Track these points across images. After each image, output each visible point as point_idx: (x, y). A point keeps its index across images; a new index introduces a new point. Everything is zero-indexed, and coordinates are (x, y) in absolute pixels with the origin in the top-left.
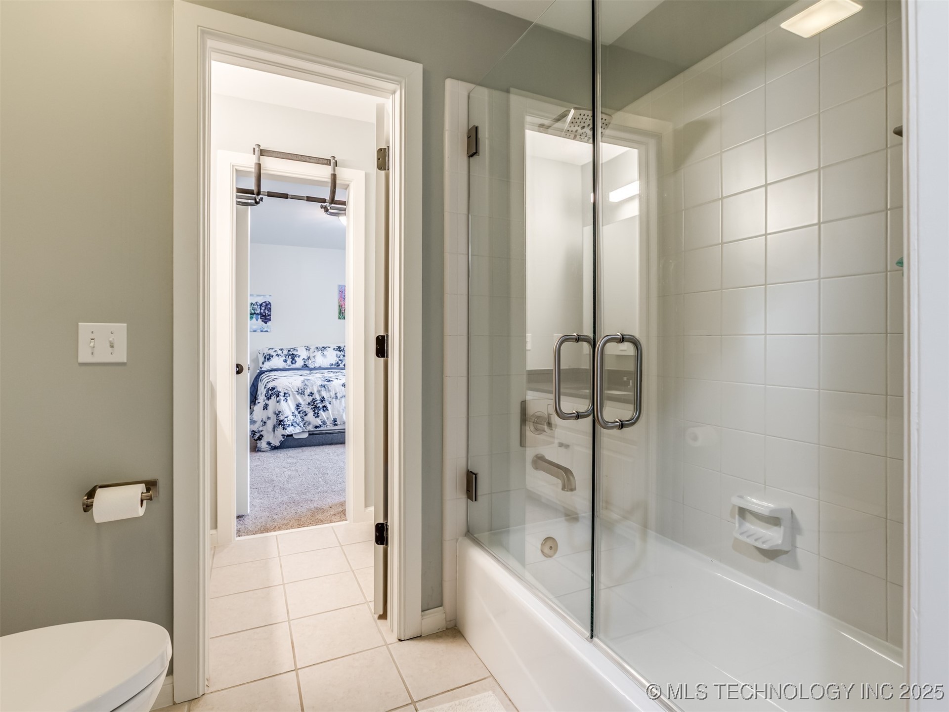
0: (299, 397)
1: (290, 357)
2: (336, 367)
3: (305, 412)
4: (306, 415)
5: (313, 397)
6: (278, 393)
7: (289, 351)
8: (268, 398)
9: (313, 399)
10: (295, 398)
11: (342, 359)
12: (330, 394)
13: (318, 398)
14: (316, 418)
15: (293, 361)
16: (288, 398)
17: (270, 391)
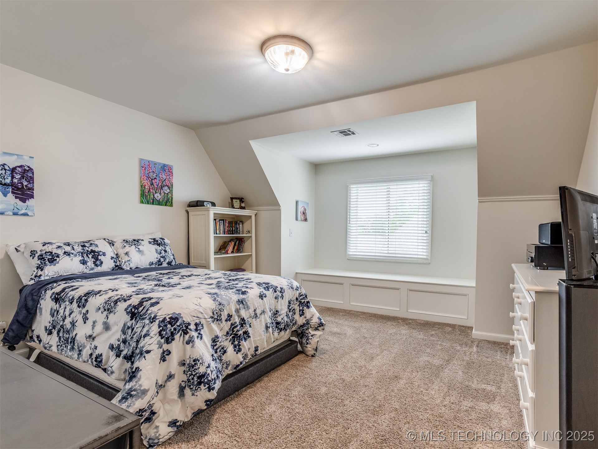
0: (214, 326)
1: (90, 256)
2: (157, 266)
3: (223, 348)
4: (225, 352)
5: (231, 322)
6: (187, 327)
7: (84, 246)
8: (167, 338)
9: (232, 324)
10: (211, 330)
11: (164, 255)
12: (249, 313)
13: (237, 320)
14: (237, 353)
15: (97, 262)
16: (202, 332)
17: (169, 326)
